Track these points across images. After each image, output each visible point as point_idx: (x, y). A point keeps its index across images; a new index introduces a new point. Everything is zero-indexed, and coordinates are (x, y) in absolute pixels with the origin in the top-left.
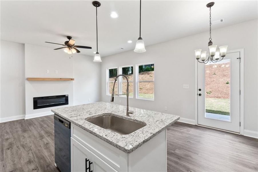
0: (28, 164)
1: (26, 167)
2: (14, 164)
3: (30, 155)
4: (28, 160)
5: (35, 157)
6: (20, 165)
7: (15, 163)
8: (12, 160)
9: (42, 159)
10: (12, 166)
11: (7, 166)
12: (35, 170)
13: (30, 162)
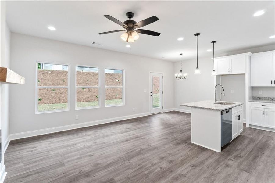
0: (230, 166)
1: (233, 165)
2: (239, 174)
3: (220, 170)
4: (227, 168)
5: (220, 165)
6: (236, 170)
7: (237, 175)
8: (236, 180)
9: (219, 161)
10: (241, 174)
11: (245, 177)
12: (231, 159)
13: (228, 166)
